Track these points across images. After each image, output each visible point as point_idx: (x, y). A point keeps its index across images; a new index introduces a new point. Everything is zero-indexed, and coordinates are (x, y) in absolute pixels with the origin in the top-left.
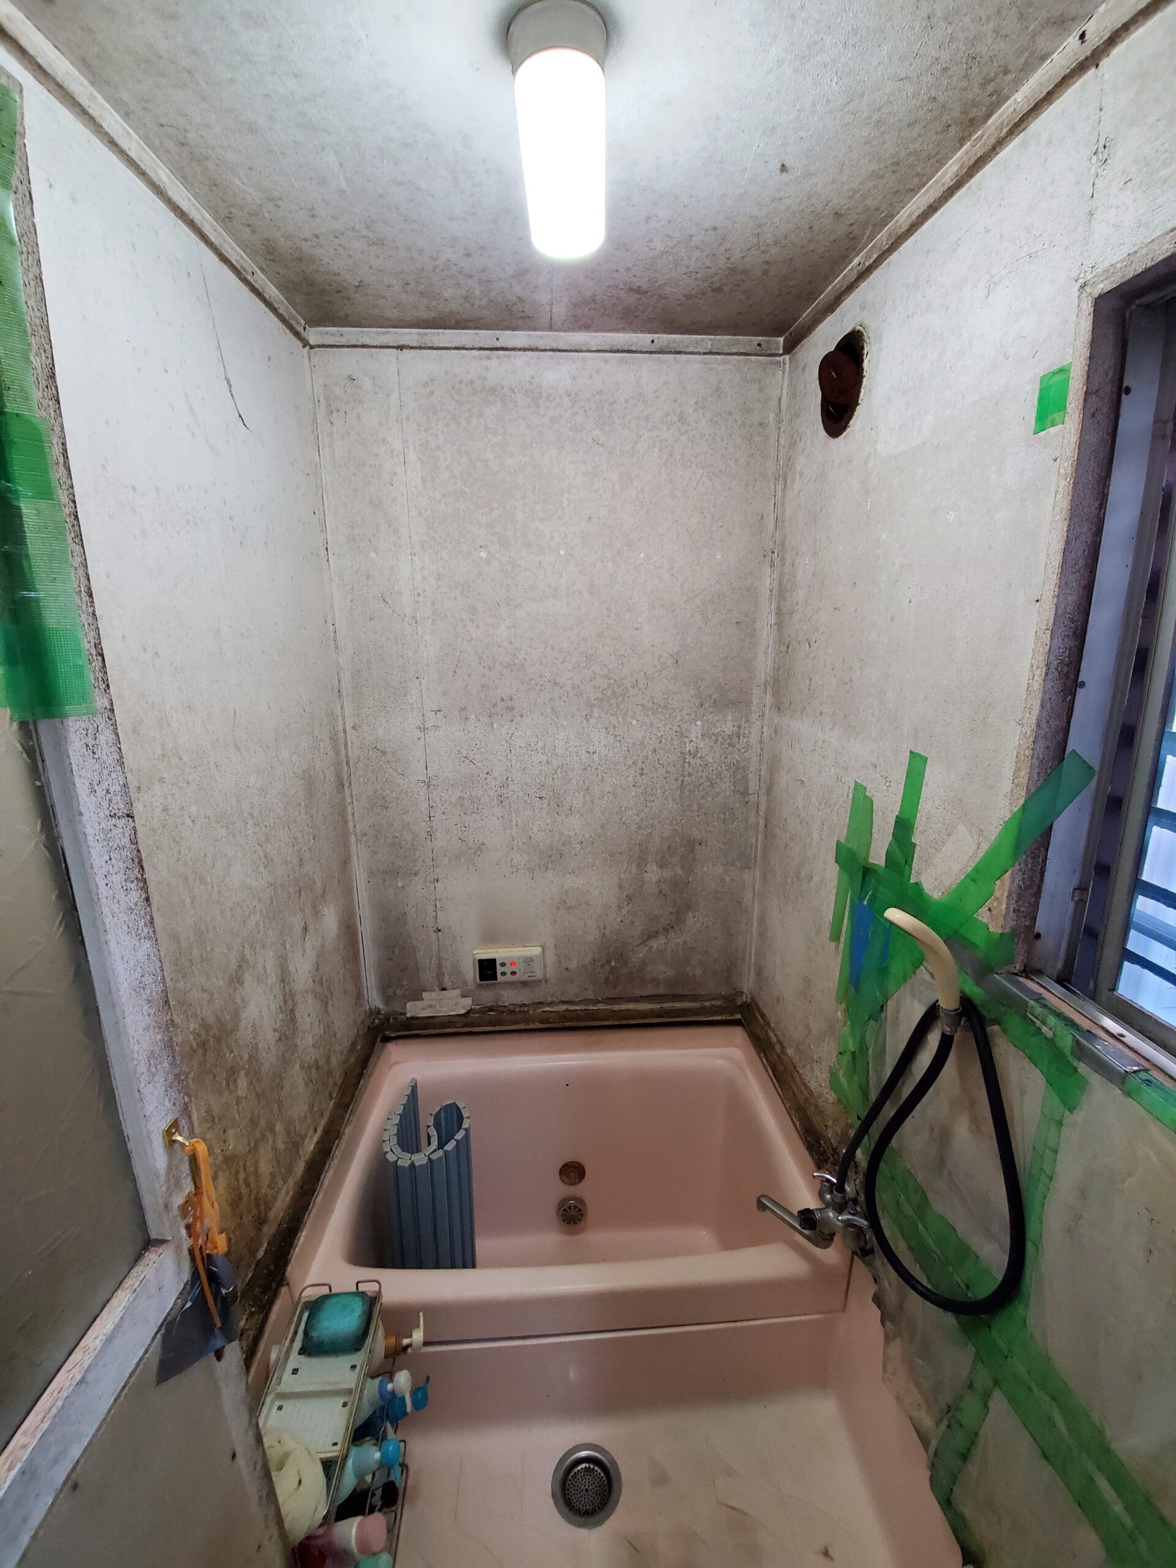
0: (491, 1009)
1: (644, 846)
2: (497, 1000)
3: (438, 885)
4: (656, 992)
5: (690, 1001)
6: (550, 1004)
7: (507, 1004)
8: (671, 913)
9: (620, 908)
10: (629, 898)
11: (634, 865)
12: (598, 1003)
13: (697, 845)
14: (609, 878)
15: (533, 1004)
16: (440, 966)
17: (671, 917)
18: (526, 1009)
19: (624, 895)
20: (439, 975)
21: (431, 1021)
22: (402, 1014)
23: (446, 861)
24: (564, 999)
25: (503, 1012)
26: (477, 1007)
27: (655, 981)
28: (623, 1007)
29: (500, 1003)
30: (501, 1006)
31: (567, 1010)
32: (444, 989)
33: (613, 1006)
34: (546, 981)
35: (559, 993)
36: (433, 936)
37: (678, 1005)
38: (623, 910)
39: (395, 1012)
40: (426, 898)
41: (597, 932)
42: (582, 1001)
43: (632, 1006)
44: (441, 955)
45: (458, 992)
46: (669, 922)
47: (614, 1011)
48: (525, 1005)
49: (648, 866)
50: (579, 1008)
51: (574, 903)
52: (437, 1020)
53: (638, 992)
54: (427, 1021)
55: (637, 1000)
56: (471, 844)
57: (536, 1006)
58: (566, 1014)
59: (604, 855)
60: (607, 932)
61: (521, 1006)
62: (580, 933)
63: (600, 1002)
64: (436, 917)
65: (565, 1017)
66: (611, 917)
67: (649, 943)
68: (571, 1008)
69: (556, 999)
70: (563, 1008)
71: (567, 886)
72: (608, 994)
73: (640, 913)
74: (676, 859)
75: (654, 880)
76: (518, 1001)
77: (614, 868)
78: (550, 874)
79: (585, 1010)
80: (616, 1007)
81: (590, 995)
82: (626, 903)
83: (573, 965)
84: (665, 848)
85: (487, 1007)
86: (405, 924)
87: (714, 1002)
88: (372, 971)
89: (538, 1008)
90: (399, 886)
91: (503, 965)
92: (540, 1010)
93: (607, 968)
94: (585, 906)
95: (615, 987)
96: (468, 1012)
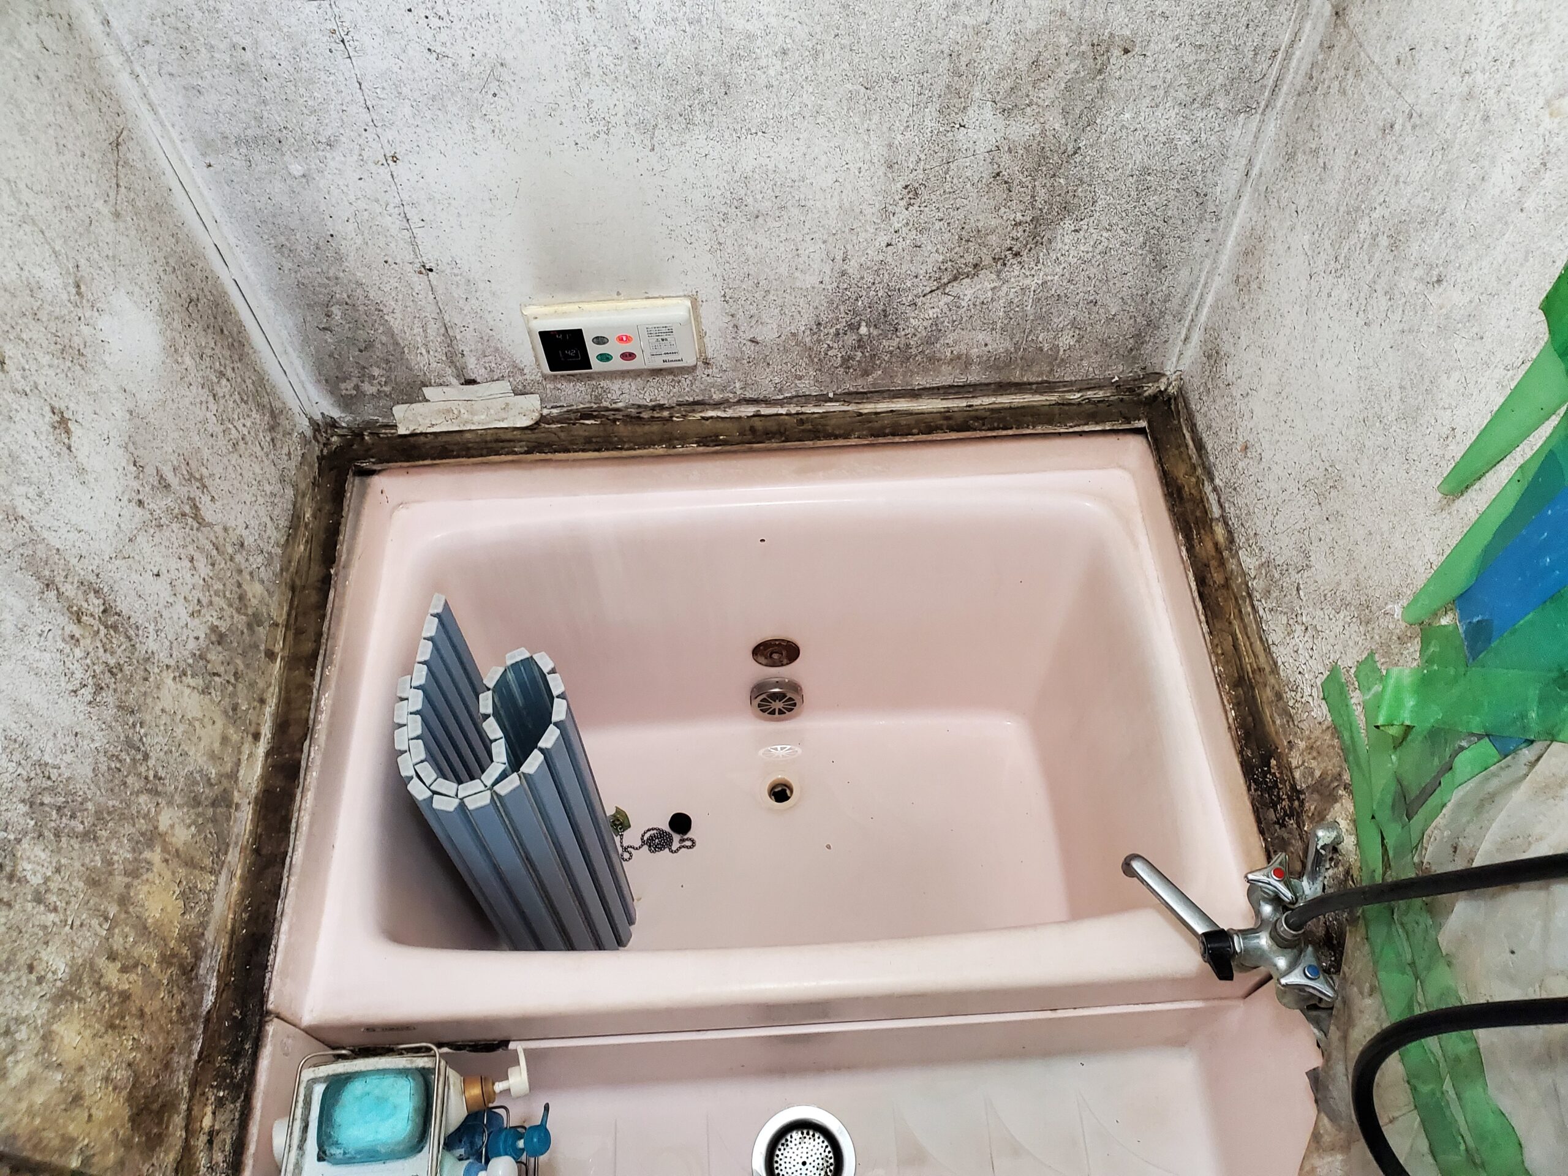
0: (586, 414)
1: (964, 60)
2: (598, 399)
3: (398, 169)
4: (961, 380)
5: (1036, 392)
6: (717, 405)
7: (620, 405)
8: (1017, 224)
9: (887, 213)
10: (912, 192)
11: (931, 110)
12: (826, 402)
13: (1117, 52)
14: (860, 145)
15: (679, 404)
16: (449, 340)
17: (1018, 233)
18: (666, 414)
19: (899, 186)
20: (453, 357)
21: (457, 437)
22: (386, 426)
23: (407, 110)
24: (749, 395)
25: (615, 421)
26: (555, 411)
27: (963, 361)
28: (883, 406)
29: (605, 404)
30: (607, 409)
31: (757, 415)
32: (472, 382)
33: (861, 406)
34: (706, 363)
35: (738, 385)
36: (419, 283)
37: (1005, 400)
38: (894, 219)
39: (370, 425)
40: (377, 201)
41: (827, 269)
42: (791, 398)
43: (902, 405)
44: (447, 318)
45: (505, 386)
46: (1009, 243)
47: (861, 414)
48: (662, 407)
49: (970, 112)
50: (783, 411)
51: (768, 204)
52: (468, 436)
53: (920, 381)
54: (445, 438)
55: (914, 394)
56: (465, 64)
57: (688, 408)
58: (757, 423)
59: (849, 86)
60: (852, 267)
61: (653, 409)
62: (783, 270)
63: (831, 400)
64: (413, 242)
65: (753, 430)
66: (863, 236)
67: (955, 289)
68: (765, 411)
69: (731, 395)
70: (749, 410)
71: (747, 164)
72: (850, 386)
73: (938, 225)
74: (1049, 92)
75: (981, 148)
76: (647, 399)
77: (876, 118)
78: (698, 139)
79: (797, 414)
80: (867, 408)
81: (807, 386)
82: (903, 203)
83: (768, 333)
84: (1022, 66)
85: (577, 411)
86: (339, 258)
87: (1090, 394)
88: (293, 355)
89: (694, 411)
90: (297, 174)
91: (600, 340)
92: (698, 416)
93: (851, 339)
94: (795, 211)
95: (866, 373)
96: (537, 423)
